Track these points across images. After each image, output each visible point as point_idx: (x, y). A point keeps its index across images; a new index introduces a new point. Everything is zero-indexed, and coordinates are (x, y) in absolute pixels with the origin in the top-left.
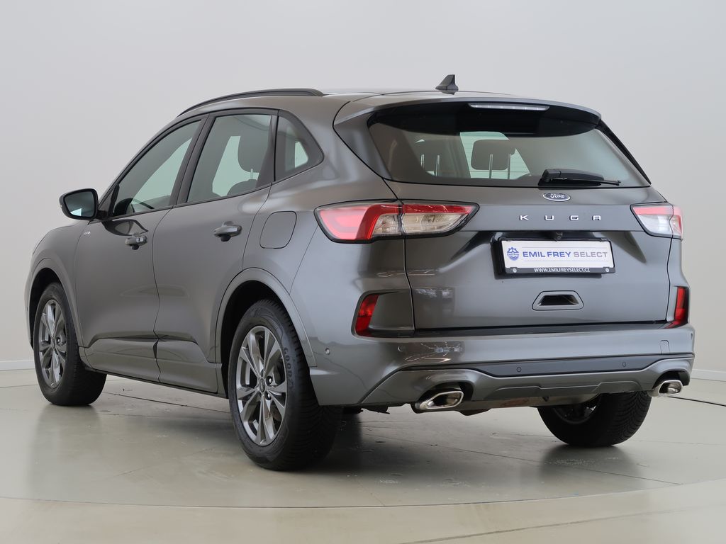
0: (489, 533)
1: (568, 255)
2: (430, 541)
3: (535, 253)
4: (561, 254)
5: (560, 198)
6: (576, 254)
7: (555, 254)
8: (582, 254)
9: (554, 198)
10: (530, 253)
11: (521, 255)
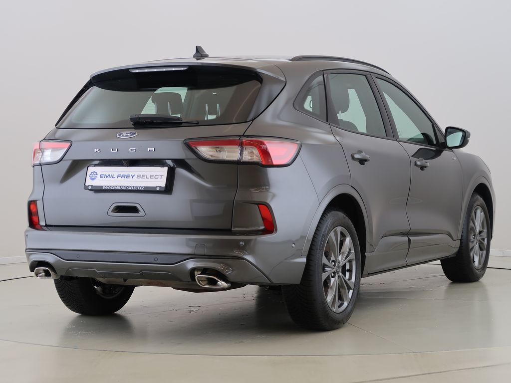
0: (423, 374)
1: (133, 177)
2: (381, 380)
3: (109, 175)
4: (128, 177)
5: (127, 136)
6: (139, 177)
7: (123, 176)
8: (143, 177)
9: (123, 136)
10: (106, 175)
11: (99, 176)
